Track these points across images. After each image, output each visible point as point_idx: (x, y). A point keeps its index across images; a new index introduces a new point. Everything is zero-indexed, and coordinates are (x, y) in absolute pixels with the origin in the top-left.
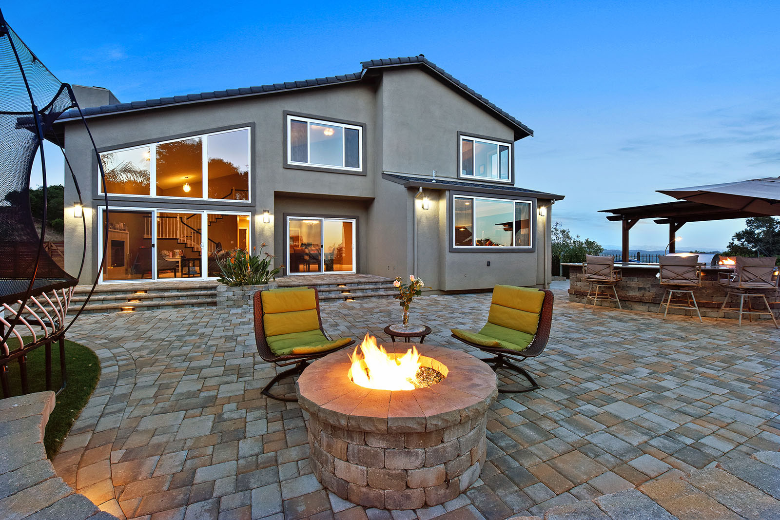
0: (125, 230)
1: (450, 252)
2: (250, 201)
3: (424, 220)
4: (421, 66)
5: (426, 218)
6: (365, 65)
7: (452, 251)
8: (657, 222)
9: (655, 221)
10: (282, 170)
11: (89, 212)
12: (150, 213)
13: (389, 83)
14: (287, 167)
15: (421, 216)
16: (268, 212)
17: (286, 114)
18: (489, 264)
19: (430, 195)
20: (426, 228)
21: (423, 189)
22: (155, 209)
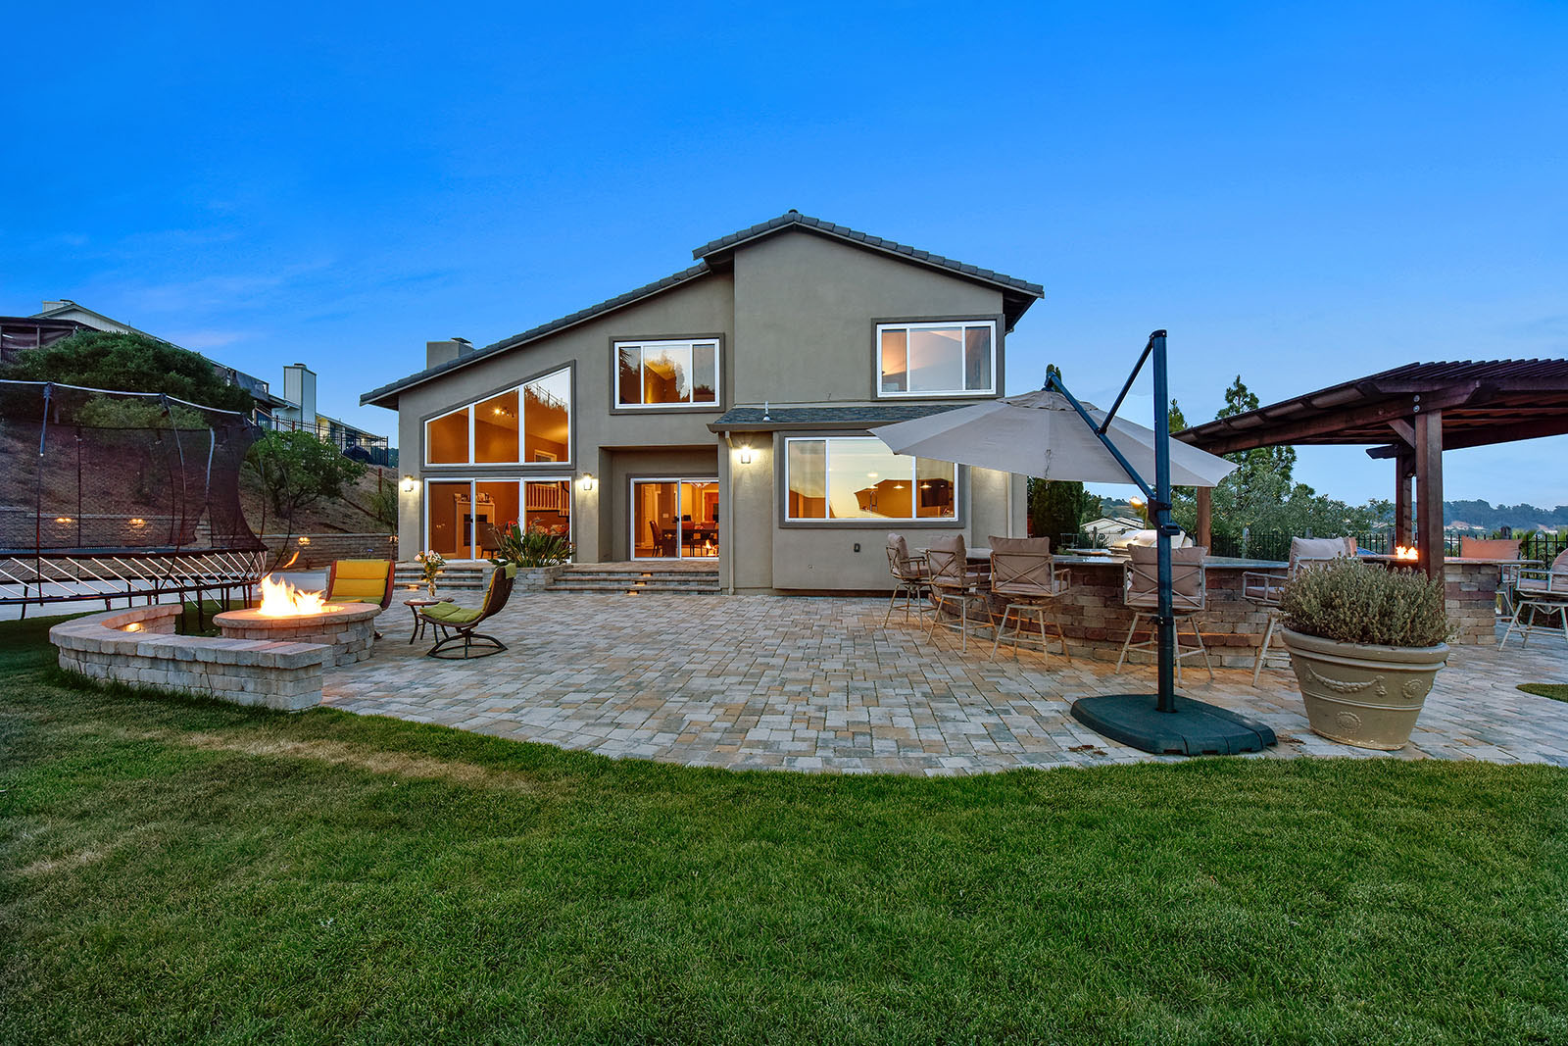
0: (488, 502)
1: (780, 528)
2: (569, 462)
3: (746, 479)
4: (792, 228)
5: (751, 474)
6: (697, 255)
7: (784, 526)
8: (1374, 454)
9: (1368, 451)
10: (607, 417)
11: (417, 484)
12: (469, 483)
13: (743, 266)
14: (614, 413)
15: (742, 474)
16: (591, 475)
17: (613, 341)
18: (857, 548)
19: (750, 441)
20: (750, 492)
21: (731, 434)
22: (473, 479)
